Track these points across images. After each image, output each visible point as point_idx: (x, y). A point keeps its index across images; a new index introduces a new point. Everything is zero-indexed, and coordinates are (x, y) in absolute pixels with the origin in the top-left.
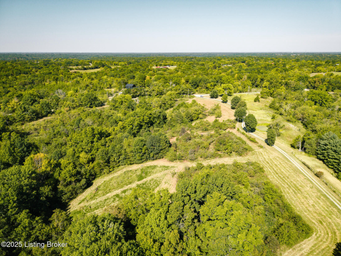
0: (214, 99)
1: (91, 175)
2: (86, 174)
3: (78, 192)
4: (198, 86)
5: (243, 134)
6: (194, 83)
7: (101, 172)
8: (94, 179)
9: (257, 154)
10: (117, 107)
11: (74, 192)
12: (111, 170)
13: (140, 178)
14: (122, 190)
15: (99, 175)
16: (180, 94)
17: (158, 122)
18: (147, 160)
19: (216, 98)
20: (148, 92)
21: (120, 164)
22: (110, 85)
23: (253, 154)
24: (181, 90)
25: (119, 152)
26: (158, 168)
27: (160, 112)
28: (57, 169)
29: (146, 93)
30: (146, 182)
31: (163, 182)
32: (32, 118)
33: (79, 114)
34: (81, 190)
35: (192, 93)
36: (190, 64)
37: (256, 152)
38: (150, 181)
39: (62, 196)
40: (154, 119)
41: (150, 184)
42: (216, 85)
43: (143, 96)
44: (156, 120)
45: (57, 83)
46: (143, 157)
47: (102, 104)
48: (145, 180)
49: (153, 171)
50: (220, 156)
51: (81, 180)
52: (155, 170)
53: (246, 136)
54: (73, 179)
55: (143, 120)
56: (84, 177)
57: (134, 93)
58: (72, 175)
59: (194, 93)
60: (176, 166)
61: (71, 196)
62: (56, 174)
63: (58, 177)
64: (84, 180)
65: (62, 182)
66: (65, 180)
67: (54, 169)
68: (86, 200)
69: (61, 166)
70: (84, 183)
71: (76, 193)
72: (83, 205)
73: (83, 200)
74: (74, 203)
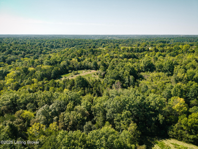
3: (183, 139)
11: (179, 136)
28: (184, 115)
34: (187, 140)
39: (170, 130)
54: (185, 128)
61: (175, 136)
62: (182, 117)
63: (180, 119)
64: (195, 136)
65: (179, 123)
66: (181, 124)
67: (182, 113)
68: (177, 146)
69: (190, 115)
70: (191, 138)
71: (182, 137)
72: (171, 146)
73: (175, 145)
74: (173, 141)
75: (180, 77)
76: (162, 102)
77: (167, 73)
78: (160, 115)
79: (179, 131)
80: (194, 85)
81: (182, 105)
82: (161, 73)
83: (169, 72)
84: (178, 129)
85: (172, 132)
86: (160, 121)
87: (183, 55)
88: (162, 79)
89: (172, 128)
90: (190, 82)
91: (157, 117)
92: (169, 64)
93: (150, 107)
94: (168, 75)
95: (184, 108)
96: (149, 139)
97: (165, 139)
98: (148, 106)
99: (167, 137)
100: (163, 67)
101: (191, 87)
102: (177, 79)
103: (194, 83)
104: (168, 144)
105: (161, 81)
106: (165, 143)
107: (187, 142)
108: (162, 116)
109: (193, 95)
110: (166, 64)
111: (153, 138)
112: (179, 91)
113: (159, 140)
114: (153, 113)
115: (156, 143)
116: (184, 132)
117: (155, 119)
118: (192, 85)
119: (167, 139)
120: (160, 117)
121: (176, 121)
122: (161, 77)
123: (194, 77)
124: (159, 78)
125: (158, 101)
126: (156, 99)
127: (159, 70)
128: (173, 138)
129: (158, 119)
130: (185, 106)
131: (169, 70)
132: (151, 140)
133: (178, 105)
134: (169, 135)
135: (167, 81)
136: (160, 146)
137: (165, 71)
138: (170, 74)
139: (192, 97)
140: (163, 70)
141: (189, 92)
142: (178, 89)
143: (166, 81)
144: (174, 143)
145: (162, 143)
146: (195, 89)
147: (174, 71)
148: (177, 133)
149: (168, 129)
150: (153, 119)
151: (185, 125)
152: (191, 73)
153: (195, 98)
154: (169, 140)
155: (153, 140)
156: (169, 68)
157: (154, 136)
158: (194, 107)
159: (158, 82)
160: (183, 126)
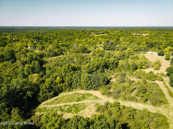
0: (161, 56)
1: (59, 90)
2: (56, 89)
3: (48, 98)
4: (153, 46)
5: (167, 87)
6: (150, 45)
7: (65, 90)
8: (61, 92)
9: (169, 108)
10: (95, 55)
11: (45, 97)
12: (71, 90)
13: (79, 100)
14: (65, 104)
15: (64, 91)
16: (138, 51)
17: (112, 66)
18: (90, 89)
19: (162, 56)
20: (117, 48)
21: (77, 87)
22: (101, 43)
23: (166, 107)
24: (138, 48)
25: (77, 81)
26: (92, 97)
27: (114, 61)
28: (42, 83)
29: (116, 48)
30: (79, 104)
31: (88, 107)
32: (53, 55)
33: (74, 56)
34: (50, 97)
35: (146, 50)
36: (158, 33)
37: (170, 106)
38: (82, 104)
39: (39, 98)
40: (109, 64)
41: (80, 106)
42: (166, 47)
43: (113, 49)
44: (111, 65)
45: (79, 40)
46: (88, 87)
47: (89, 52)
48: (80, 102)
49: (88, 97)
50: (137, 101)
51: (51, 92)
52: (89, 97)
53: (168, 90)
54: (46, 91)
55: (101, 64)
56: (54, 90)
57: (109, 48)
58: (47, 88)
59: (147, 51)
60: (103, 98)
61: (43, 99)
62: (41, 85)
63: (41, 87)
64: (53, 92)
65: (42, 90)
66: (43, 90)
67: (41, 83)
68: (48, 104)
69: (45, 82)
70: (52, 94)
71: (47, 98)
72: (44, 106)
73: (47, 104)
74: (43, 103)
75: (24, 61)
76: (25, 82)
77: (10, 61)
78: (28, 92)
79: (44, 95)
80: (36, 63)
81: (38, 78)
82: (5, 63)
83: (12, 59)
84: (43, 94)
85: (40, 98)
86: (29, 96)
87: (11, 44)
88: (9, 67)
89: (39, 96)
90: (33, 62)
91: (26, 95)
92: (9, 52)
93: (17, 90)
94: (13, 62)
95: (40, 79)
96: (28, 114)
97: (39, 106)
98: (16, 90)
99: (39, 103)
100: (4, 57)
101: (35, 65)
102: (23, 63)
103: (36, 62)
104: (42, 107)
105: (9, 69)
106: (40, 108)
107: (50, 98)
108: (30, 91)
109: (39, 70)
110: (6, 53)
111: (30, 111)
112: (30, 70)
113: (35, 109)
114: (22, 93)
115: (35, 112)
116: (46, 94)
117: (26, 96)
118: (34, 63)
119: (39, 104)
120: (29, 93)
121: (39, 90)
122: (7, 66)
123: (33, 58)
124: (5, 67)
125: (22, 82)
126: (19, 82)
127: (2, 60)
128: (43, 101)
129: (28, 96)
130: (40, 77)
131: (11, 58)
132: (29, 113)
133: (36, 79)
134: (39, 102)
135: (15, 67)
136: (39, 111)
137: (8, 60)
138: (14, 60)
139: (39, 71)
140: (6, 59)
141: (35, 69)
142: (29, 69)
143: (13, 67)
144: (45, 103)
145: (38, 109)
146: (38, 65)
147: (16, 57)
148: (43, 96)
149: (37, 98)
150: (25, 98)
151: (45, 89)
152: (30, 55)
153: (41, 71)
154: (41, 104)
155: (32, 112)
156: (11, 56)
157: (30, 110)
158: (44, 76)
159: (8, 71)
160: (45, 90)
